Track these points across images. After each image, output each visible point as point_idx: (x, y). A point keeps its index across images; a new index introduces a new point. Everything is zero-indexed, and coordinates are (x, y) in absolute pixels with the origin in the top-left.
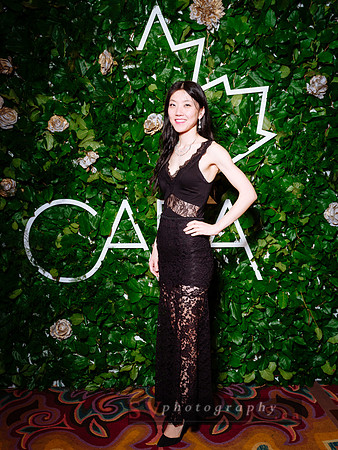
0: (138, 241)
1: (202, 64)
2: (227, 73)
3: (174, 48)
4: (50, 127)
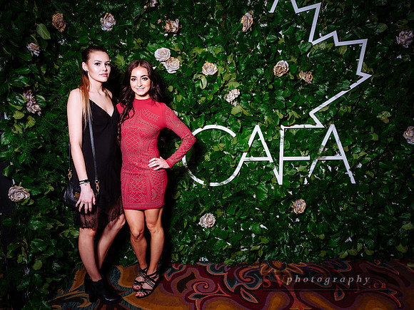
0: (266, 155)
2: (336, 29)
3: (297, 11)
4: (204, 71)
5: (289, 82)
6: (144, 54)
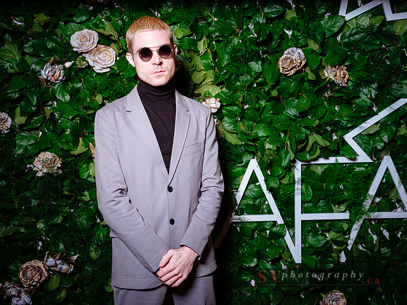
0: (270, 212)
5: (306, 84)
6: (54, 41)
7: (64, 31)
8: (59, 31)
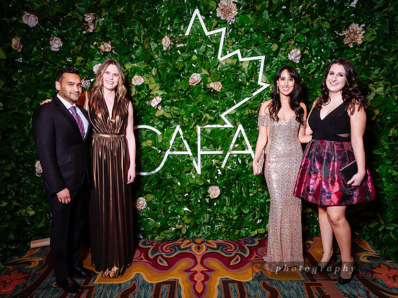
1: (224, 43)
2: (239, 48)
3: (207, 33)
4: (133, 82)
6: (86, 69)
7: (90, 64)
8: (88, 64)
